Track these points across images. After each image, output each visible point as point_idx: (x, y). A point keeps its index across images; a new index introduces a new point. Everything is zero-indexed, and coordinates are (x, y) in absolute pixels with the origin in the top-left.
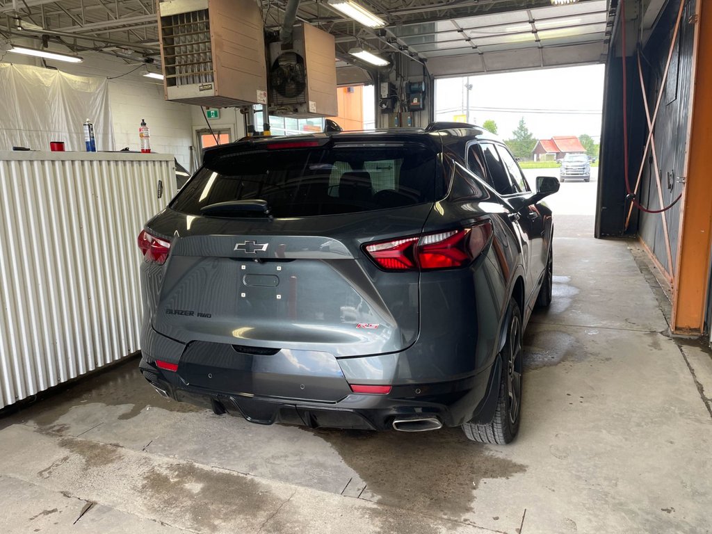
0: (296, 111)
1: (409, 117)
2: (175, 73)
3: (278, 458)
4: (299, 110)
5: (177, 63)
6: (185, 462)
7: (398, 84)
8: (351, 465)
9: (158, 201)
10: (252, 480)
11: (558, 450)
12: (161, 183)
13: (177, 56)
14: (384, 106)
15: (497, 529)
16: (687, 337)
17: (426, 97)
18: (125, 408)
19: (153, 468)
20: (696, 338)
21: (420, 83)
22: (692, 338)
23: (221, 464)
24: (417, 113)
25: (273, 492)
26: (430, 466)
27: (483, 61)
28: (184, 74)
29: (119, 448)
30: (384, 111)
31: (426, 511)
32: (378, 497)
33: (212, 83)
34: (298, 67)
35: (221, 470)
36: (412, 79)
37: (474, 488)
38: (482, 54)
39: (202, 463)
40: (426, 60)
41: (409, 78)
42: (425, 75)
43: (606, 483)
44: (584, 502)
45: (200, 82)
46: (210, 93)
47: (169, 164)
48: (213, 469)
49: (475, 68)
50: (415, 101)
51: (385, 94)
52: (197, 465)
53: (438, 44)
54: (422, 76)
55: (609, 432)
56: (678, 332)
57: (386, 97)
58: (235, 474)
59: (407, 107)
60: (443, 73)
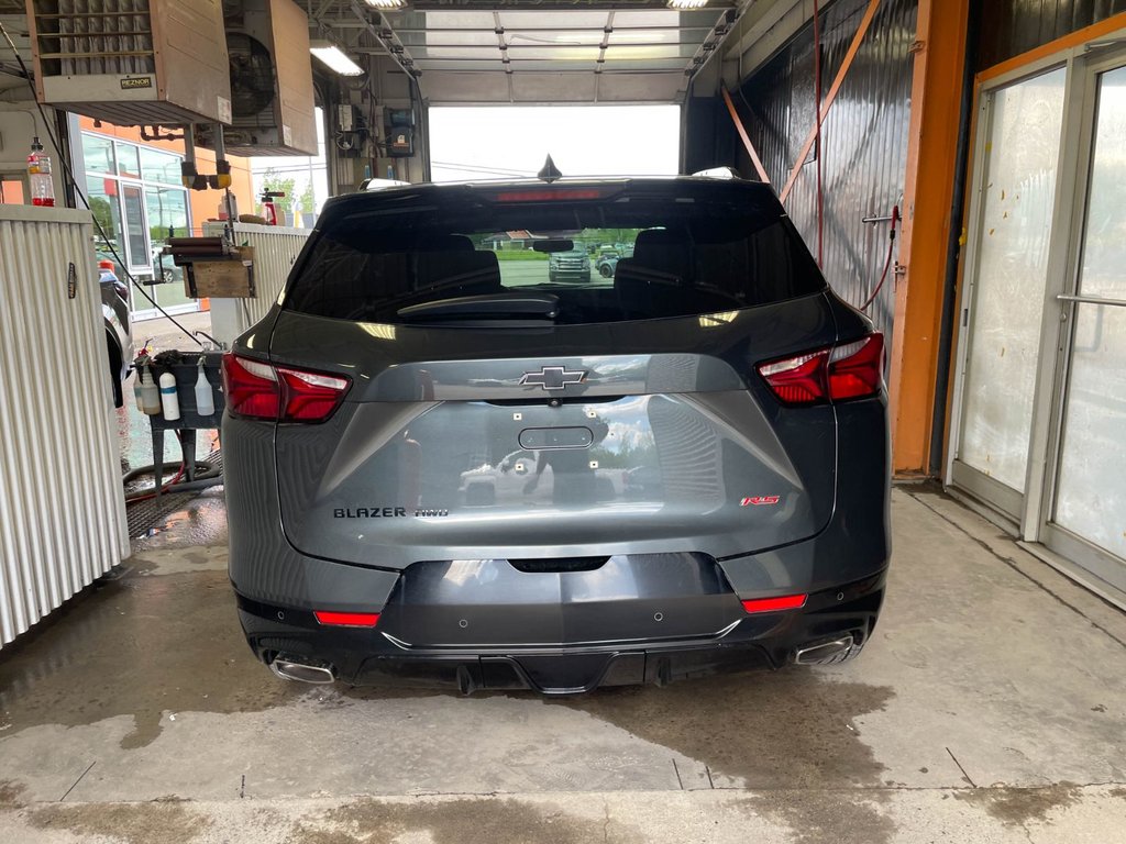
0: (254, 141)
1: (390, 167)
2: (59, 51)
3: (521, 753)
4: (259, 140)
5: (63, 31)
6: (354, 800)
7: (366, 108)
8: (654, 739)
9: (71, 304)
10: (512, 802)
11: (905, 656)
12: (73, 267)
13: (63, 17)
14: (347, 146)
15: (940, 786)
16: (911, 482)
17: (417, 135)
18: (117, 727)
19: (298, 825)
20: (922, 481)
21: (408, 112)
22: (917, 482)
23: (427, 787)
24: (403, 160)
25: (568, 812)
26: (768, 714)
27: (510, 84)
28: (80, 53)
29: (184, 805)
30: (342, 154)
31: (826, 783)
32: (740, 781)
33: (152, 76)
34: (255, 62)
35: (439, 798)
36: (392, 103)
37: (857, 734)
38: (511, 73)
39: (391, 794)
40: (419, 73)
41: (386, 101)
42: (412, 99)
43: (1001, 690)
44: (1005, 720)
45: (119, 72)
46: (148, 94)
47: (84, 229)
48: (421, 798)
49: (497, 94)
50: (401, 140)
51: (347, 123)
52: (383, 800)
53: (429, 49)
54: (409, 100)
55: (941, 620)
56: (899, 476)
57: (349, 129)
58: (473, 798)
59: (384, 150)
60: (445, 98)
